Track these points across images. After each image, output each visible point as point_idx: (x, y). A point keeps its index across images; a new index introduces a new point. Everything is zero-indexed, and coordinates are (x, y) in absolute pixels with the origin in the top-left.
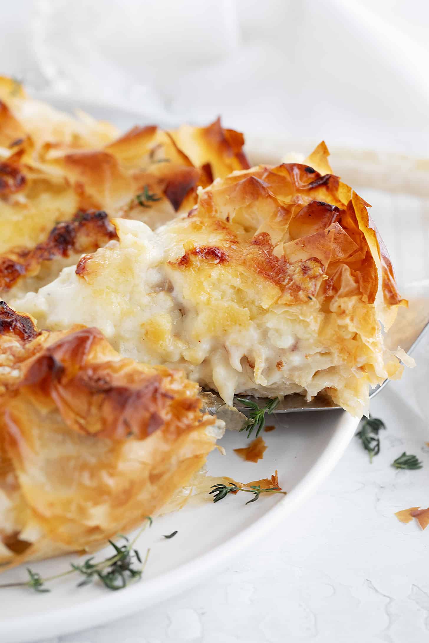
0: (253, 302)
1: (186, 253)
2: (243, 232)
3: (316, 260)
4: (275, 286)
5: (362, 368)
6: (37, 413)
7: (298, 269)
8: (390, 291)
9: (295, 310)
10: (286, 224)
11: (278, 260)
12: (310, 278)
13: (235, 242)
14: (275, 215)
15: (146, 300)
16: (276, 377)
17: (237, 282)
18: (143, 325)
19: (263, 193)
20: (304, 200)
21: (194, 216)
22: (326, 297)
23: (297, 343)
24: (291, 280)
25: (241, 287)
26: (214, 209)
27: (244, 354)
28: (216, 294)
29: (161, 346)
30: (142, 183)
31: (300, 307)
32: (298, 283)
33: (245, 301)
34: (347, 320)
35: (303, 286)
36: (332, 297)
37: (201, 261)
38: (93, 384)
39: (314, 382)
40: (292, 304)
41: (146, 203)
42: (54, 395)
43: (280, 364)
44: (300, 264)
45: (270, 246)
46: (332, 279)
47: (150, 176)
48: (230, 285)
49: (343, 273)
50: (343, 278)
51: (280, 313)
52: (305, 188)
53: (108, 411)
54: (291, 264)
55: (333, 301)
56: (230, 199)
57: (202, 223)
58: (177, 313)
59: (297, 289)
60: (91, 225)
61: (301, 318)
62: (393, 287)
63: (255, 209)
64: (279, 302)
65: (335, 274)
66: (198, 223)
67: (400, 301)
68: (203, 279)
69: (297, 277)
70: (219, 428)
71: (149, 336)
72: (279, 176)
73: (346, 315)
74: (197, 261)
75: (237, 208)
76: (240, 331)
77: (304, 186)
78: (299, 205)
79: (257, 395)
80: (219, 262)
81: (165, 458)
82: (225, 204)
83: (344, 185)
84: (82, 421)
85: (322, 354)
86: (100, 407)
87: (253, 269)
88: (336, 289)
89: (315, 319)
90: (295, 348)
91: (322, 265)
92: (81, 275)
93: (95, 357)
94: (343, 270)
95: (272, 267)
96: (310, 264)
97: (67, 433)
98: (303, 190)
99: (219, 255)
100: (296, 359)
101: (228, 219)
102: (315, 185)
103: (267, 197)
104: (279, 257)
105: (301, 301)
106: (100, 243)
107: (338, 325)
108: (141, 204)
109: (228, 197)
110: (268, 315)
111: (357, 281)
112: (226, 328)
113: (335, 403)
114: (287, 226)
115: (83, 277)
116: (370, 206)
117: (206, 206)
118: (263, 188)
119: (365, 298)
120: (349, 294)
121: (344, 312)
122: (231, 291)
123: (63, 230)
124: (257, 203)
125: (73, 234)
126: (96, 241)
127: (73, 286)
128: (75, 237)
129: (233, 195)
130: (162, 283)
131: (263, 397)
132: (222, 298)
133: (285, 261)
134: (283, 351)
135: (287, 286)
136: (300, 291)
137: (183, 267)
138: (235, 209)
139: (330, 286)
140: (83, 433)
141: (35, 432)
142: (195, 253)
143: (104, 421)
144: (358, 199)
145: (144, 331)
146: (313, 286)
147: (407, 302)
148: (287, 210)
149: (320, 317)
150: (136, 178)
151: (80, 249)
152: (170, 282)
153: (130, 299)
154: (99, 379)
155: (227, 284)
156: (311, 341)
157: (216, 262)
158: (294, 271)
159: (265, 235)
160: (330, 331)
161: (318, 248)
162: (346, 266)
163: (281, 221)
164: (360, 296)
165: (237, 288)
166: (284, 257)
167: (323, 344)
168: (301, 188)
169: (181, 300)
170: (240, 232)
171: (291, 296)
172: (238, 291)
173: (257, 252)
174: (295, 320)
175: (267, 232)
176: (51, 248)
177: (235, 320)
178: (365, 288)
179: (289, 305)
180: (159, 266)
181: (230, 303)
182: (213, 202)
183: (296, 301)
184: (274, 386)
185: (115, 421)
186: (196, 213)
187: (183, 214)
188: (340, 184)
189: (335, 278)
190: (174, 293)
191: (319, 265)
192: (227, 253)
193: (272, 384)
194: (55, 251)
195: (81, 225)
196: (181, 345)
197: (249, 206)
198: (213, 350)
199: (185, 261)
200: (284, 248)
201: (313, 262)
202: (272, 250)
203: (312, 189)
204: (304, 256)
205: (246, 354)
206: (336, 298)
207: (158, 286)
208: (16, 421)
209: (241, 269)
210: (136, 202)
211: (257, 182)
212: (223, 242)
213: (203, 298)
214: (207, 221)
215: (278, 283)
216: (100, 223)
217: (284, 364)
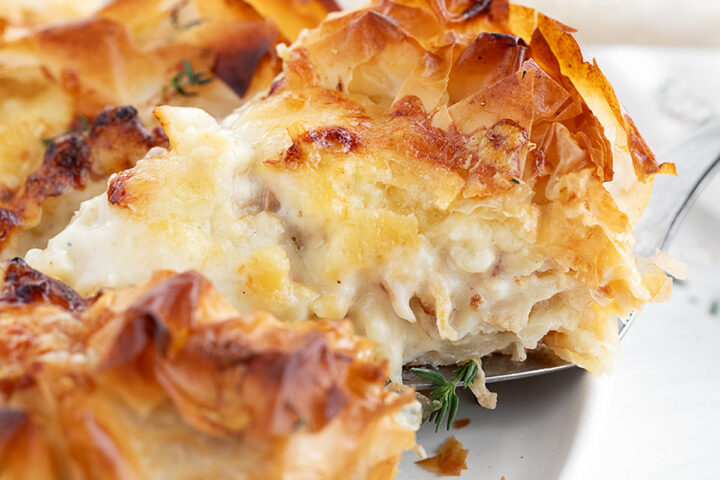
0: (418, 205)
1: (294, 141)
2: (371, 103)
3: (509, 122)
4: (451, 173)
5: (606, 290)
6: (132, 414)
7: (484, 141)
8: (642, 153)
9: (494, 203)
10: (444, 77)
11: (444, 134)
12: (508, 152)
13: (364, 118)
14: (422, 66)
15: (239, 227)
16: (471, 325)
17: (386, 176)
18: (241, 268)
19: (395, 35)
20: (463, 38)
21: (283, 90)
22: (538, 178)
23: (500, 261)
24: (475, 160)
25: (395, 182)
26: (314, 74)
27: (415, 294)
28: (356, 201)
29: (277, 298)
30: (173, 60)
31: (500, 199)
32: (488, 162)
33: (404, 205)
34: (582, 208)
35: (497, 166)
36: (547, 177)
37: (323, 152)
38: (221, 352)
39: (531, 325)
40: (486, 197)
41: (189, 89)
42: (161, 377)
43: (475, 300)
44: (484, 132)
45: (425, 115)
46: (543, 149)
47: (184, 47)
48: (375, 182)
49: (558, 137)
50: (561, 143)
51: (469, 213)
52: (459, 20)
53: (253, 393)
54: (468, 137)
55: (550, 182)
56: (339, 53)
57: (301, 96)
58: (290, 243)
59: (490, 170)
60: (113, 131)
61: (507, 215)
62: (645, 145)
63: (382, 65)
64: (465, 196)
65: (545, 140)
66: (296, 97)
67: (661, 166)
68: (331, 178)
69: (486, 153)
70: (413, 412)
71: (254, 285)
72: (410, 9)
73: (578, 201)
74: (315, 152)
75: (353, 66)
76: (405, 254)
77: (457, 18)
78: (457, 46)
79: (436, 363)
80: (351, 150)
81: (350, 462)
82: (332, 65)
83: (518, 8)
84: (213, 416)
85: (539, 274)
86: (239, 389)
87: (407, 152)
88: (551, 165)
89: (529, 212)
90: (497, 270)
91: (522, 129)
92: (122, 204)
93: (205, 315)
94: (558, 131)
95: (439, 145)
96: (502, 130)
97: (189, 439)
98: (456, 24)
99: (348, 138)
100: (502, 288)
101: (340, 86)
102: (472, 13)
103: (402, 41)
104: (445, 129)
105: (501, 188)
106: (131, 158)
107: (568, 219)
108: (180, 92)
109: (335, 52)
110: (449, 220)
111: (583, 146)
112: (381, 252)
113: (563, 358)
114: (447, 80)
115: (126, 207)
116: (575, 31)
117: (302, 71)
118: (392, 26)
119: (600, 173)
120: (575, 168)
121: (573, 196)
122: (379, 192)
123: (65, 146)
124: (385, 55)
125: (84, 150)
126: (126, 155)
127: (109, 224)
128: (89, 154)
129: (345, 45)
130: (258, 198)
131: (446, 365)
132: (366, 206)
133: (457, 133)
134: (477, 277)
135: (471, 170)
136: (494, 173)
137: (294, 165)
138: (349, 68)
139: (540, 160)
140: (218, 434)
141: (136, 445)
142: (309, 139)
143: (249, 410)
144: (549, 24)
145: (244, 278)
146: (515, 163)
147: (673, 166)
148: (438, 57)
149: (536, 212)
150: (162, 53)
151: (100, 172)
152: (272, 195)
153: (213, 231)
154: (228, 345)
155: (371, 182)
156: (526, 252)
157: (345, 150)
158: (478, 145)
159: (412, 99)
160: (554, 232)
161: (509, 103)
162: (562, 126)
163: (433, 74)
164: (593, 169)
165: (387, 188)
166: (454, 127)
167: (545, 254)
168: (453, 21)
169: (296, 220)
170: (366, 103)
171: (482, 183)
172: (390, 191)
173: (408, 127)
174: (496, 222)
175: (414, 94)
176: (54, 176)
177: (394, 237)
178: (597, 156)
179: (482, 198)
180: (250, 170)
181: (381, 210)
182: (311, 63)
183: (493, 190)
184: (465, 342)
185: (271, 407)
186: (285, 84)
187: (260, 92)
188: (512, 8)
189: (546, 147)
190: (283, 210)
191: (517, 129)
192: (360, 134)
193: (463, 339)
194: (63, 180)
195: (95, 135)
196: (307, 293)
197: (373, 61)
198: (360, 295)
199: (294, 155)
200: (450, 113)
201: (507, 127)
202: (431, 120)
203: (468, 20)
204: (487, 120)
205: (418, 292)
206: (555, 178)
207: (252, 203)
208: (105, 429)
209: (388, 155)
210: (172, 89)
211: (381, 19)
212: (348, 120)
213: (337, 208)
214: (309, 94)
215: (455, 167)
216: (128, 125)
217: (483, 299)
